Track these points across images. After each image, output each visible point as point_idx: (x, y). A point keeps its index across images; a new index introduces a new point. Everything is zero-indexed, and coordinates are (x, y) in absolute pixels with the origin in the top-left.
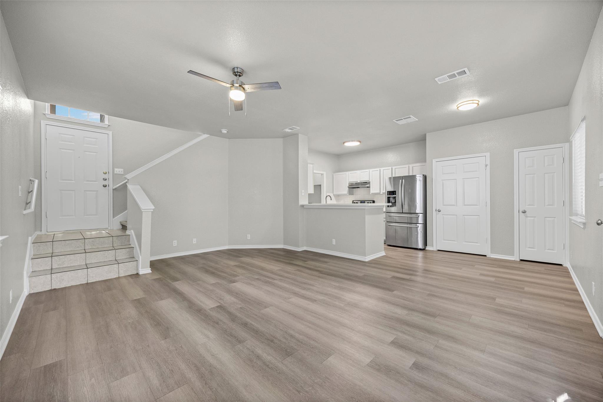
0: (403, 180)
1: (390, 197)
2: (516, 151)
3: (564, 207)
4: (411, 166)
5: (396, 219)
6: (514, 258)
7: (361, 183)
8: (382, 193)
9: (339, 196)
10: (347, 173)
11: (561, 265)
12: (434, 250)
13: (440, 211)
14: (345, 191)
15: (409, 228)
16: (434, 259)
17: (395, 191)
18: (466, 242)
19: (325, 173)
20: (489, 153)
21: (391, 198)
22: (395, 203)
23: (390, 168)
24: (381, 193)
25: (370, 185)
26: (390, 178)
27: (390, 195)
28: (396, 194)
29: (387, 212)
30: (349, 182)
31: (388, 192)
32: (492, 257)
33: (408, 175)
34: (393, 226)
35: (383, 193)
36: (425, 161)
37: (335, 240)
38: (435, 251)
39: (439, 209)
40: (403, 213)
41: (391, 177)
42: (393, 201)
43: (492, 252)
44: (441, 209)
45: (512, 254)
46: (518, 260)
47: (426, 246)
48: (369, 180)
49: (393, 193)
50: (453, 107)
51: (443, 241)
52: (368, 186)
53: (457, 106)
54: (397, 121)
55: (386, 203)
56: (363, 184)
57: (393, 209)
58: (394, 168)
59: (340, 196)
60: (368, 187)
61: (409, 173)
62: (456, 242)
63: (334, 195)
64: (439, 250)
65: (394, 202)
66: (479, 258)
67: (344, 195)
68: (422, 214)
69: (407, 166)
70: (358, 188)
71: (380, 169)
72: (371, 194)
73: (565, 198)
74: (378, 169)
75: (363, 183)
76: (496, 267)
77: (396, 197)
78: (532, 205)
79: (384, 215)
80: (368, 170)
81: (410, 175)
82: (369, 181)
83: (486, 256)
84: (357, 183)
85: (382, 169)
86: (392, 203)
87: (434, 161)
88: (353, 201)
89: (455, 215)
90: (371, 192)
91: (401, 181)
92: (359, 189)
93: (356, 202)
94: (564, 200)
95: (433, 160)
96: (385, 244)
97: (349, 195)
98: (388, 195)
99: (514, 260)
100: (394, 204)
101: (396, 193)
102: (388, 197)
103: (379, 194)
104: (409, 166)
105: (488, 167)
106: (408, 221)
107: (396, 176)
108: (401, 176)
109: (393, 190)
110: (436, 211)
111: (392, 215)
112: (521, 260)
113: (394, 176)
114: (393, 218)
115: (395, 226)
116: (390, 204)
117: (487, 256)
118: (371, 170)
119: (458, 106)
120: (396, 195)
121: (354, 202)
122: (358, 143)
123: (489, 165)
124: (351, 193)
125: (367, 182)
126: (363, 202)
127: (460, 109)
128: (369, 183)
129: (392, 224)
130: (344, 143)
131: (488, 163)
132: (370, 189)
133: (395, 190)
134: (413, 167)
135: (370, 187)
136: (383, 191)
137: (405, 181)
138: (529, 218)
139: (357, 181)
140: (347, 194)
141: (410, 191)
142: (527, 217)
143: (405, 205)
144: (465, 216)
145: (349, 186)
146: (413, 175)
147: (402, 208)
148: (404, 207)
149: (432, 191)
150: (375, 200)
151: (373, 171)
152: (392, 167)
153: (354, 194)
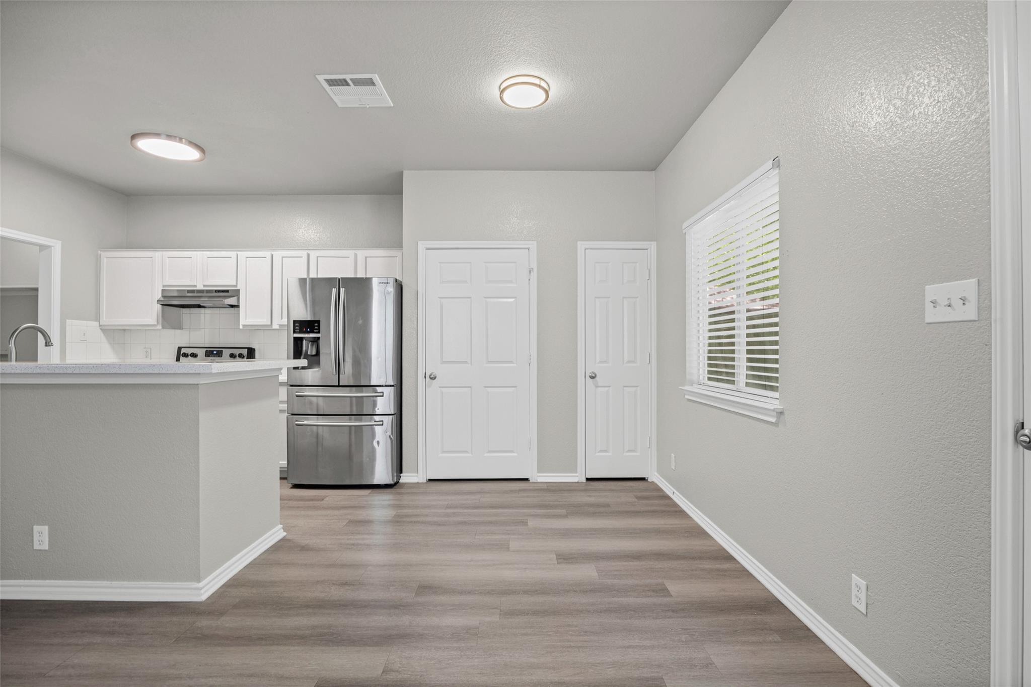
0: (342, 290)
1: (301, 339)
2: (581, 245)
3: (649, 365)
4: (361, 254)
5: (317, 404)
6: (577, 476)
7: (208, 292)
8: (278, 327)
9: (124, 330)
10: (158, 255)
11: (643, 479)
12: (420, 482)
13: (435, 378)
14: (151, 313)
15: (353, 428)
16: (429, 519)
17: (318, 322)
18: (490, 452)
20: (536, 242)
21: (304, 342)
22: (315, 358)
23: (304, 254)
24: (275, 326)
25: (238, 300)
26: (302, 281)
27: (300, 332)
28: (319, 329)
29: (292, 386)
30: (164, 286)
31: (295, 322)
32: (540, 480)
33: (352, 276)
34: (309, 427)
35: (280, 325)
36: (399, 245)
37: (45, 529)
38: (422, 483)
39: (432, 373)
40: (339, 386)
41: (305, 276)
42: (312, 351)
43: (540, 469)
44: (436, 372)
45: (574, 469)
46: (585, 480)
47: (401, 472)
48: (235, 284)
49: (310, 326)
51: (441, 455)
52: (231, 301)
53: (500, 88)
54: (332, 83)
55: (288, 358)
56: (214, 294)
57: (311, 376)
58: (313, 254)
59: (130, 330)
60: (232, 306)
61: (356, 274)
62: (470, 455)
63: (100, 326)
64: (430, 480)
65: (314, 353)
66: (520, 490)
67: (144, 329)
68: (392, 388)
69: (351, 253)
70: (199, 306)
72: (241, 327)
73: (651, 350)
74: (268, 254)
75: (216, 291)
76: (565, 516)
77: (319, 338)
78: (605, 362)
79: (283, 393)
80: (235, 253)
81: (358, 276)
82: (236, 286)
83: (527, 479)
84: (193, 291)
85: (278, 254)
86: (306, 357)
87: (422, 245)
88: (180, 349)
89: (468, 387)
90: (243, 321)
91: (334, 291)
92: (202, 310)
93: (189, 351)
94: (649, 351)
95: (419, 242)
96: (285, 478)
97: (163, 327)
98: (294, 332)
99: (578, 482)
100: (315, 360)
101: (319, 326)
102: (295, 338)
103: (267, 328)
104: (356, 255)
105: (534, 275)
106: (351, 409)
107: (320, 276)
108: (337, 278)
109: (309, 319)
110: (425, 377)
111: (307, 392)
112: (588, 479)
113: (313, 275)
114: (311, 403)
115: (315, 427)
116: (303, 362)
117: (532, 481)
118: (243, 254)
119: (502, 87)
120: (319, 332)
121: (183, 351)
122: (193, 155)
123: (535, 270)
124: (168, 323)
125: (227, 291)
126: (213, 353)
127: (508, 98)
128: (236, 293)
129: (307, 419)
130: (133, 137)
131: (534, 265)
132: (239, 313)
133: (317, 319)
134: (366, 257)
135: (238, 306)
136: (281, 321)
137: (346, 292)
138: (600, 389)
139: (196, 286)
140: (155, 325)
141: (360, 322)
142: (597, 387)
143: (346, 364)
144: (489, 390)
145: (162, 299)
146: (364, 276)
147: (336, 371)
148: (344, 367)
149: (415, 326)
150: (254, 350)
151: (247, 259)
152: (309, 252)
153: (180, 327)
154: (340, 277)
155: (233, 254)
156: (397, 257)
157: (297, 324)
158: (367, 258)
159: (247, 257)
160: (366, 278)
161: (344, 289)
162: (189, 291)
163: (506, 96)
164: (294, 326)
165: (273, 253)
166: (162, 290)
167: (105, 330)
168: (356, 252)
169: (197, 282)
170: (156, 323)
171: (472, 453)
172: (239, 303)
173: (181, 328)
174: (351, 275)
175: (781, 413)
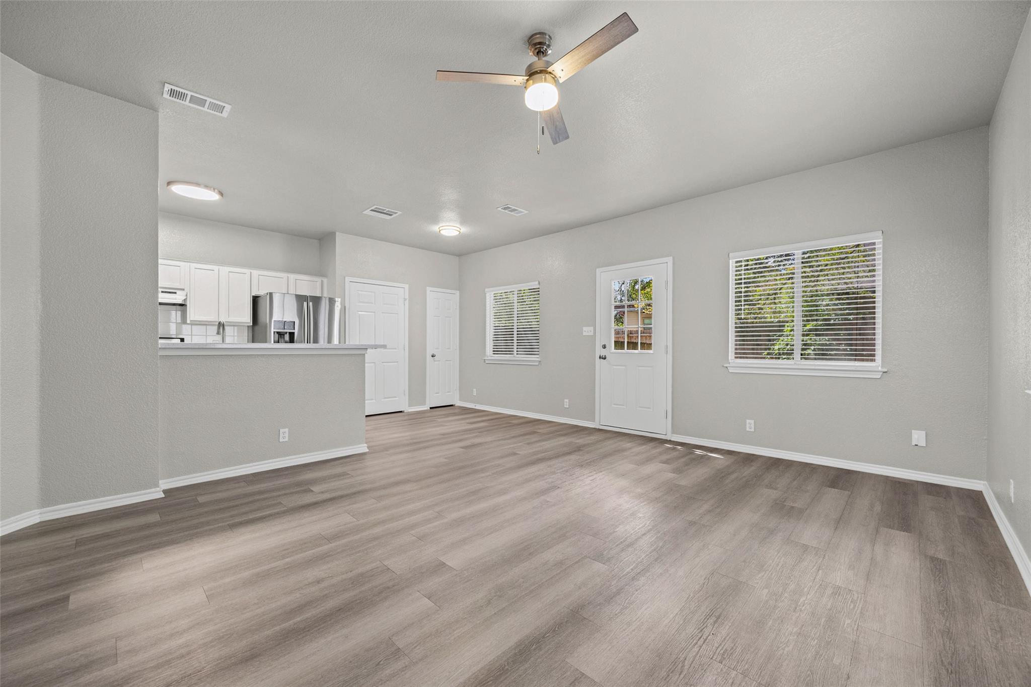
0: (311, 304)
2: (428, 289)
3: (456, 350)
4: (292, 277)
6: (426, 407)
11: (453, 405)
18: (385, 398)
20: (408, 285)
23: (247, 271)
25: (186, 300)
28: (294, 327)
32: (410, 410)
43: (410, 406)
45: (424, 403)
46: (429, 408)
50: (435, 228)
58: (255, 272)
72: (189, 322)
73: (457, 343)
78: (439, 348)
81: (317, 295)
82: (183, 289)
83: (403, 411)
85: (225, 269)
87: (347, 279)
89: (373, 363)
91: (305, 304)
98: (275, 328)
99: (426, 410)
102: (275, 332)
105: (407, 302)
112: (431, 408)
117: (405, 412)
119: (441, 229)
120: (294, 329)
123: (408, 300)
125: (175, 293)
127: (443, 232)
131: (407, 297)
132: (185, 311)
138: (436, 362)
142: (435, 361)
144: (385, 364)
146: (319, 295)
152: (251, 271)
154: (308, 295)
159: (196, 268)
163: (441, 232)
165: (220, 267)
168: (288, 275)
171: (375, 400)
172: (187, 303)
174: (314, 295)
175: (540, 361)
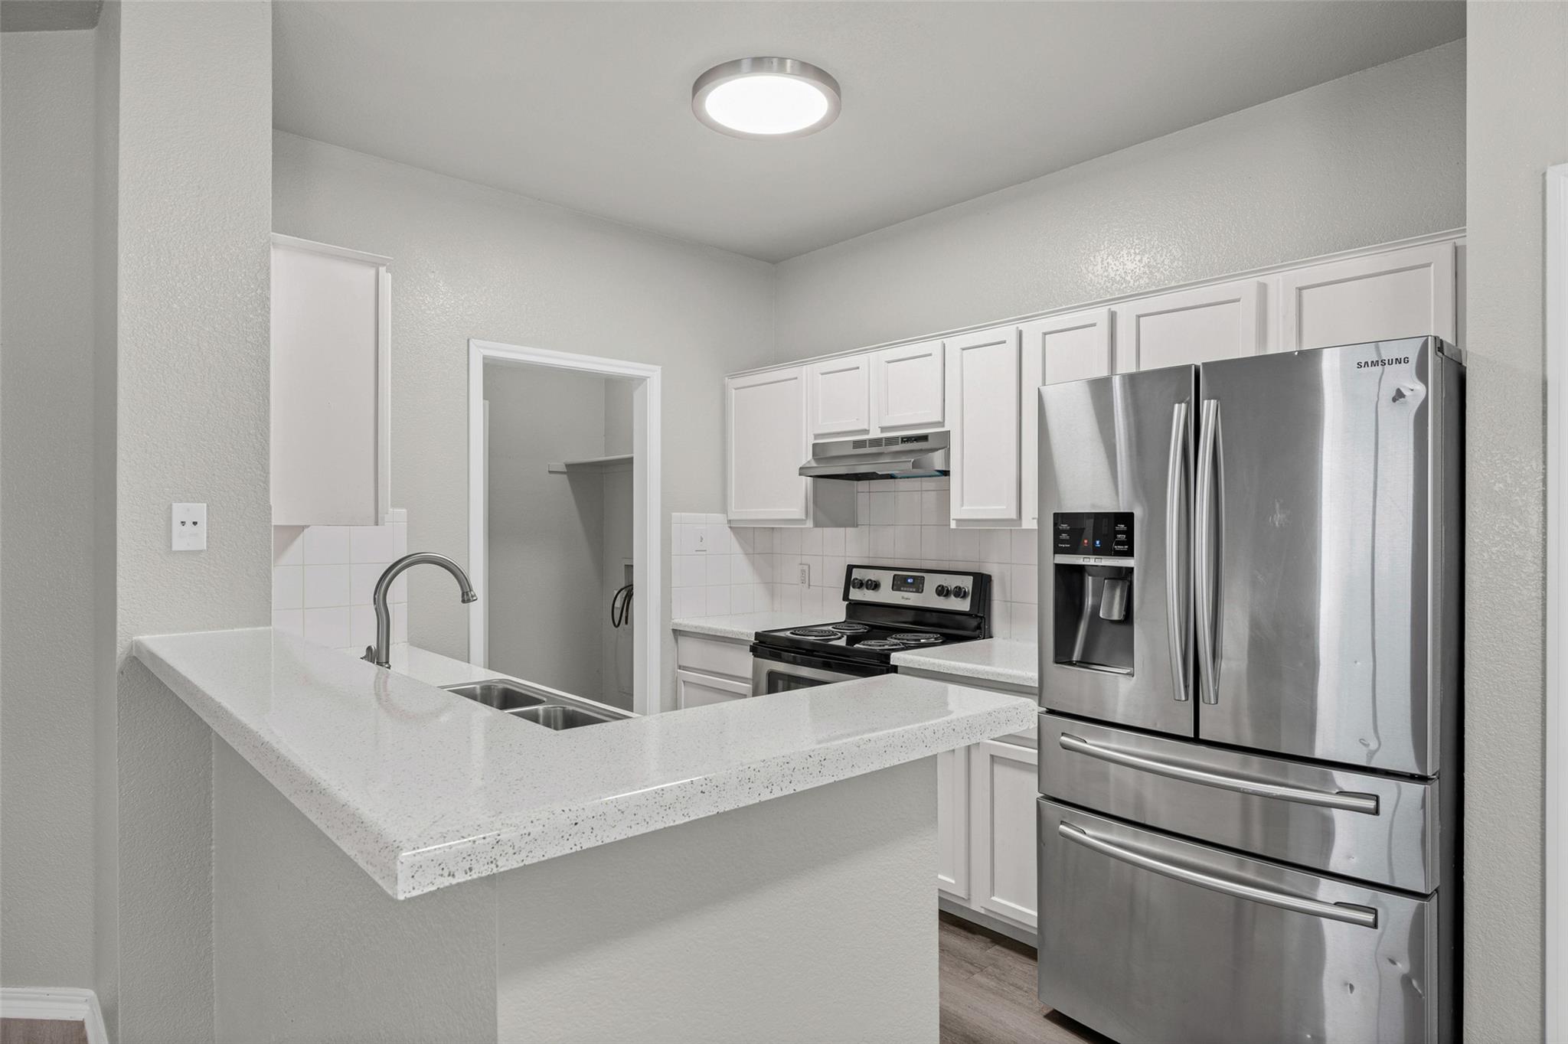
0: (1209, 407)
1: (1081, 570)
4: (1281, 283)
7: (890, 441)
10: (804, 370)
14: (793, 496)
17: (1129, 521)
19: (654, 375)
21: (1090, 581)
22: (1123, 628)
23: (1101, 315)
24: (1029, 523)
25: (947, 458)
26: (1100, 388)
27: (1076, 552)
28: (1130, 541)
29: (1051, 711)
30: (817, 436)
31: (1059, 519)
33: (1249, 350)
40: (1196, 740)
41: (1104, 373)
42: (1110, 611)
48: (938, 418)
49: (1108, 532)
52: (937, 461)
56: (901, 446)
57: (1109, 690)
58: (1126, 312)
60: (934, 475)
61: (1262, 335)
63: (729, 521)
65: (1116, 616)
67: (787, 527)
69: (1245, 286)
70: (876, 477)
71: (1022, 326)
72: (953, 525)
74: (1008, 333)
75: (907, 440)
77: (1130, 571)
80: (938, 343)
82: (942, 424)
84: (866, 443)
85: (1033, 330)
88: (850, 568)
90: (958, 511)
93: (867, 575)
95: (1551, 170)
97: (817, 524)
98: (1057, 550)
100: (1117, 640)
101: (1131, 534)
102: (1059, 567)
103: (1011, 527)
104: (1263, 289)
107: (1143, 368)
108: (1189, 366)
109: (1105, 510)
113: (1126, 365)
114: (1106, 777)
118: (956, 343)
120: (1130, 553)
121: (855, 575)
124: (828, 515)
125: (924, 438)
126: (907, 579)
128: (943, 443)
132: (947, 491)
133: (1125, 510)
134: (1300, 287)
135: (947, 474)
137: (1224, 414)
139: (866, 432)
140: (802, 520)
141: (1278, 518)
143: (1224, 665)
145: (814, 464)
146: (1292, 347)
147: (1186, 687)
148: (1216, 680)
149: (1535, 533)
150: (989, 577)
151: (965, 351)
152: (1114, 308)
153: (852, 522)
154: (1199, 363)
155: (933, 346)
156: (1428, 265)
157: (1064, 526)
158: (1305, 292)
159: (963, 349)
160: (1300, 352)
161: (1213, 402)
162: (858, 444)
164: (1057, 532)
165: (1021, 326)
166: (814, 445)
167: (739, 530)
168: (1261, 279)
169: (869, 424)
170: (804, 518)
172: (949, 466)
173: (855, 525)
174: (1246, 349)
